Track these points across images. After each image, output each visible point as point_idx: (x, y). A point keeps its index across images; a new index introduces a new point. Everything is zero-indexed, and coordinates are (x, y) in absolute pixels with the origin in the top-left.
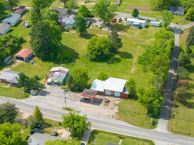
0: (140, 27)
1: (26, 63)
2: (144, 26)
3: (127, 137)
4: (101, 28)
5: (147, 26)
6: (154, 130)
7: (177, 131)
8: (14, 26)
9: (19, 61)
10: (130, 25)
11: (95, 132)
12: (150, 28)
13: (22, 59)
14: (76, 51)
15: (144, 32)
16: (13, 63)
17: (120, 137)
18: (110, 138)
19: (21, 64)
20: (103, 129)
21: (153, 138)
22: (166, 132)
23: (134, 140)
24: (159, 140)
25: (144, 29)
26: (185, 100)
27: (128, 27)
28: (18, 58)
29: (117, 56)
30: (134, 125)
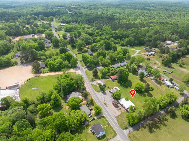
0: (168, 86)
1: (112, 81)
2: (170, 87)
3: (111, 126)
4: (152, 80)
5: (172, 88)
6: (123, 130)
7: (131, 137)
8: (122, 66)
9: (110, 79)
10: (165, 84)
11: (103, 117)
12: (173, 89)
13: (111, 79)
14: (132, 84)
15: (169, 89)
16: (108, 79)
17: (109, 125)
18: (105, 122)
19: (110, 81)
20: (107, 117)
21: (118, 133)
22: (126, 134)
23: (111, 129)
24: (120, 136)
25: (169, 88)
26: (153, 128)
27: (164, 84)
28: (111, 78)
29: (146, 94)
30: (118, 123)
